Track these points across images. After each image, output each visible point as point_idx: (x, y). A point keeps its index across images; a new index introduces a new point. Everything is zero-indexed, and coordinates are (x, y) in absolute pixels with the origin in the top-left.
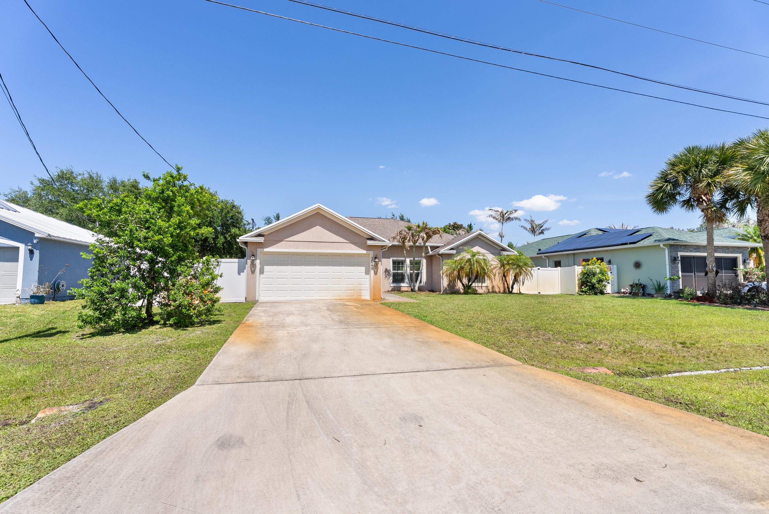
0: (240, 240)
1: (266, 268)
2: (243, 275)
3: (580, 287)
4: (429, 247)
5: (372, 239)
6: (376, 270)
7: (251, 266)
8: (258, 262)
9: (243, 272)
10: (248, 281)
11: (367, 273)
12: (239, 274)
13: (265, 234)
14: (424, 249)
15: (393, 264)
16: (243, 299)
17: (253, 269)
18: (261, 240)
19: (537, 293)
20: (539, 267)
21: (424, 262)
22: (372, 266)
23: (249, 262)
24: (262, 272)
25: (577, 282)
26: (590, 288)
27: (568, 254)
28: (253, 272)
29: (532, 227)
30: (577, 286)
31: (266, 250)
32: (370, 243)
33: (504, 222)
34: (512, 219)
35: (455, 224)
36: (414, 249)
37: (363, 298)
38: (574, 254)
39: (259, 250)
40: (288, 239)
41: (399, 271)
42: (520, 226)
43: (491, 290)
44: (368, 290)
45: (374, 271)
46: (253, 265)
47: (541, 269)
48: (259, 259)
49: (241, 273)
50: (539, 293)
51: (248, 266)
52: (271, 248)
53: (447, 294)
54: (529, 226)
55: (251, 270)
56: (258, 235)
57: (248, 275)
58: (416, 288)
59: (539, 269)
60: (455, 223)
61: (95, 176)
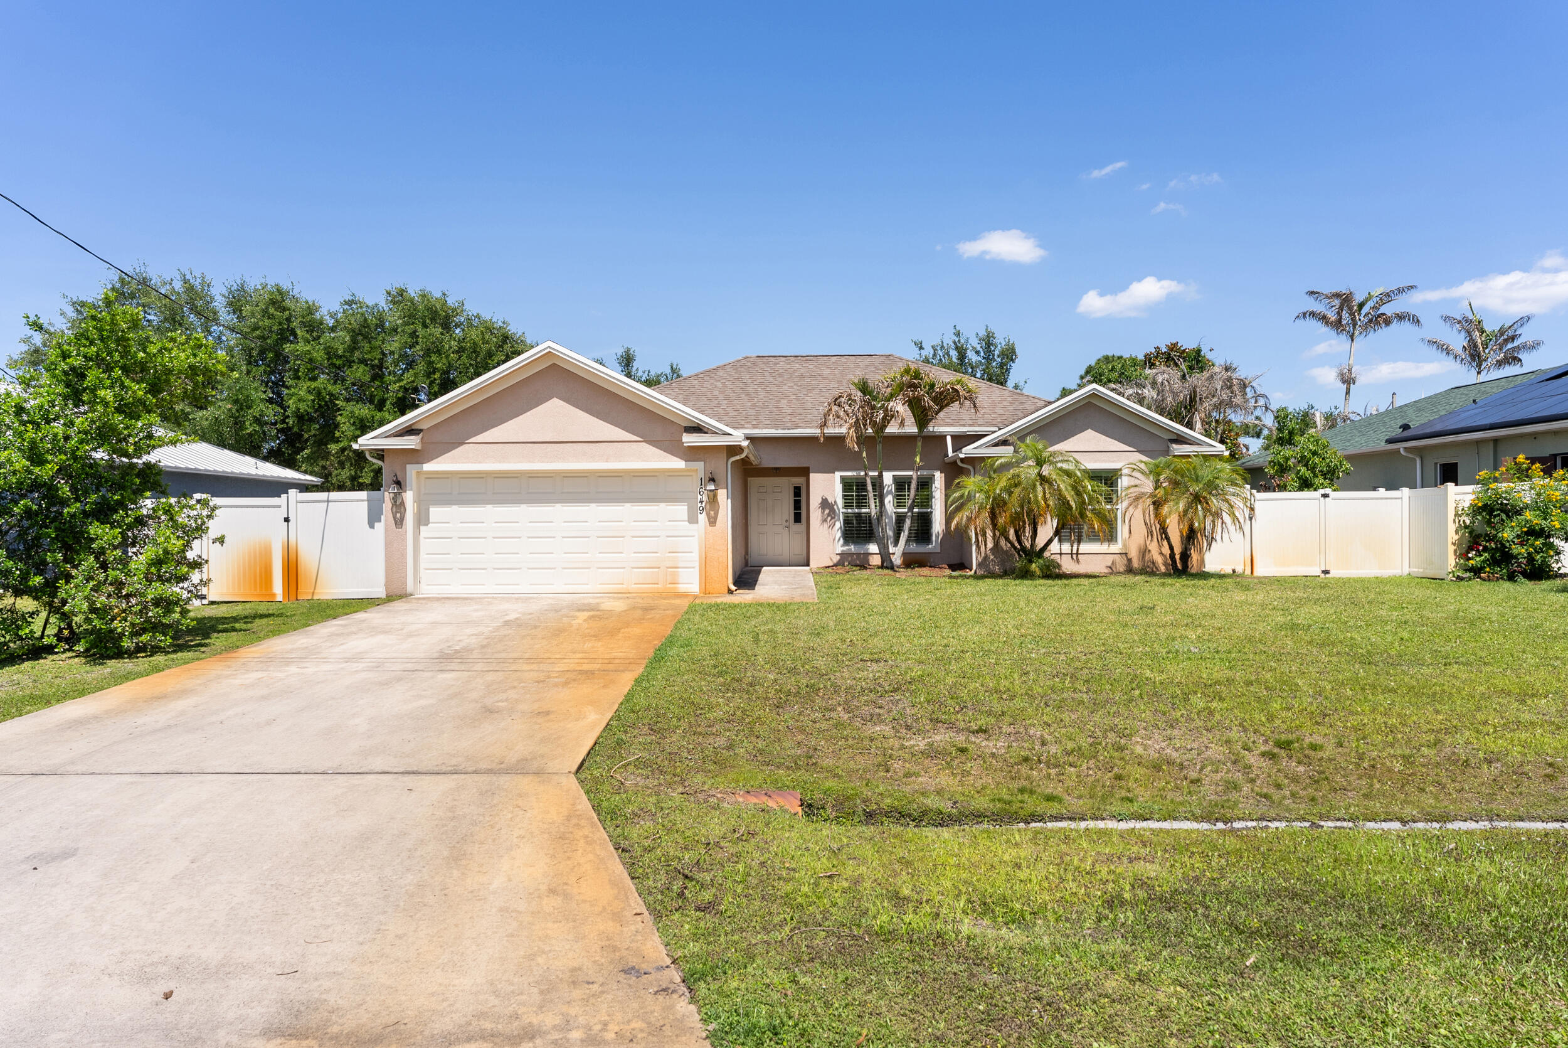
0: (360, 445)
1: (435, 512)
2: (380, 526)
3: (1464, 556)
4: (949, 439)
5: (697, 429)
6: (712, 513)
7: (394, 509)
8: (409, 497)
9: (380, 521)
10: (388, 544)
11: (693, 520)
12: (372, 526)
13: (424, 426)
14: (919, 444)
15: (844, 490)
16: (381, 590)
17: (398, 515)
18: (411, 442)
19: (1316, 571)
20: (1328, 491)
21: (939, 479)
22: (701, 502)
23: (388, 497)
24: (422, 519)
25: (1452, 536)
26: (1493, 557)
27: (1478, 442)
28: (399, 522)
29: (1472, 343)
30: (1451, 548)
31: (428, 467)
32: (689, 439)
33: (1357, 333)
34: (1388, 322)
35: (1172, 350)
36: (879, 447)
37: (682, 588)
38: (1496, 441)
39: (411, 470)
40: (479, 438)
41: (863, 510)
42: (1423, 340)
43: (1136, 564)
44: (697, 569)
45: (708, 515)
46: (399, 506)
47: (1333, 494)
48: (411, 490)
49: (376, 524)
50: (1326, 572)
51: (387, 505)
52: (438, 463)
53: (992, 575)
54: (1458, 341)
55: (395, 518)
56: (407, 432)
57: (386, 530)
58: (897, 560)
59: (1325, 496)
60: (1173, 347)
61: (197, 283)
